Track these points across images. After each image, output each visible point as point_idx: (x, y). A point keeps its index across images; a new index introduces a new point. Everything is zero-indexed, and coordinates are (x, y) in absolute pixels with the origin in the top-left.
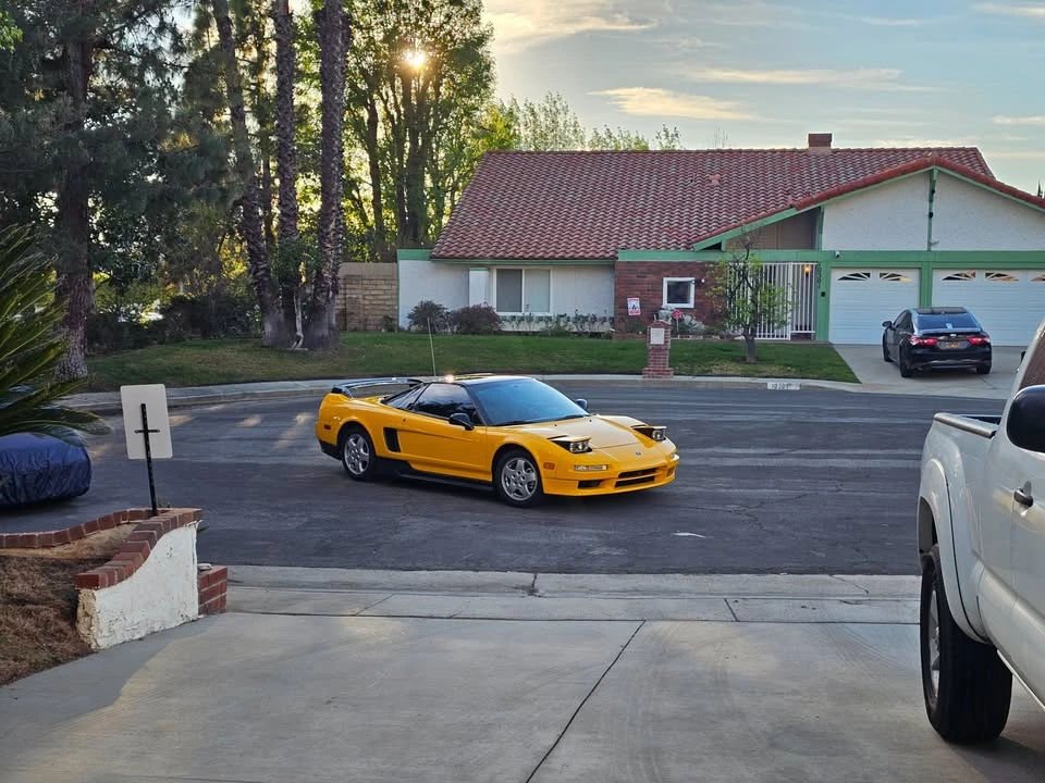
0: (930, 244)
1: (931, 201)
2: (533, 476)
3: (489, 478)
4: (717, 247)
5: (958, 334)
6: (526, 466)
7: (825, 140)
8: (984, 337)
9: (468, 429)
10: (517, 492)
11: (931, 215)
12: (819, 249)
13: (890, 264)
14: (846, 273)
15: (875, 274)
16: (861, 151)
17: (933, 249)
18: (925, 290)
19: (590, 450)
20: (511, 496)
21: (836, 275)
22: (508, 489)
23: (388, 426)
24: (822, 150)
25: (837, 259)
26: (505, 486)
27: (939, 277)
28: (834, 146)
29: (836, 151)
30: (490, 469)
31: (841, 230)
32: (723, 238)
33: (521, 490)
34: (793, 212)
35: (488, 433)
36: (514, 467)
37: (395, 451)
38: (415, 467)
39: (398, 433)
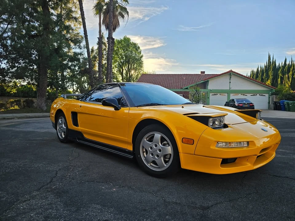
0: (230, 88)
1: (230, 80)
2: (169, 150)
3: (130, 148)
4: (187, 88)
5: (247, 103)
6: (162, 139)
7: (204, 72)
8: (253, 104)
9: (117, 109)
10: (154, 162)
11: (230, 82)
12: (207, 89)
13: (221, 92)
14: (213, 94)
15: (219, 94)
16: (210, 74)
17: (231, 89)
18: (229, 97)
19: (226, 126)
20: (148, 165)
21: (211, 94)
22: (146, 159)
23: (73, 110)
24: (203, 74)
25: (211, 91)
26: (143, 156)
27: (231, 95)
28: (205, 73)
29: (206, 74)
30: (130, 140)
31: (212, 86)
32: (188, 87)
33: (157, 161)
34: (203, 81)
35: (131, 112)
36: (151, 139)
37: (76, 126)
38: (86, 136)
39: (78, 115)
